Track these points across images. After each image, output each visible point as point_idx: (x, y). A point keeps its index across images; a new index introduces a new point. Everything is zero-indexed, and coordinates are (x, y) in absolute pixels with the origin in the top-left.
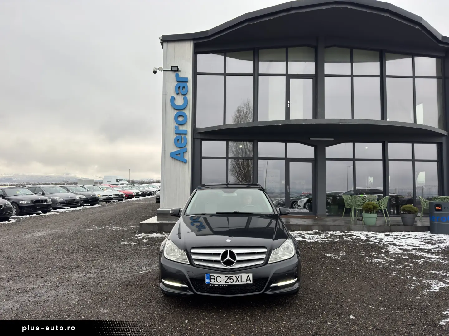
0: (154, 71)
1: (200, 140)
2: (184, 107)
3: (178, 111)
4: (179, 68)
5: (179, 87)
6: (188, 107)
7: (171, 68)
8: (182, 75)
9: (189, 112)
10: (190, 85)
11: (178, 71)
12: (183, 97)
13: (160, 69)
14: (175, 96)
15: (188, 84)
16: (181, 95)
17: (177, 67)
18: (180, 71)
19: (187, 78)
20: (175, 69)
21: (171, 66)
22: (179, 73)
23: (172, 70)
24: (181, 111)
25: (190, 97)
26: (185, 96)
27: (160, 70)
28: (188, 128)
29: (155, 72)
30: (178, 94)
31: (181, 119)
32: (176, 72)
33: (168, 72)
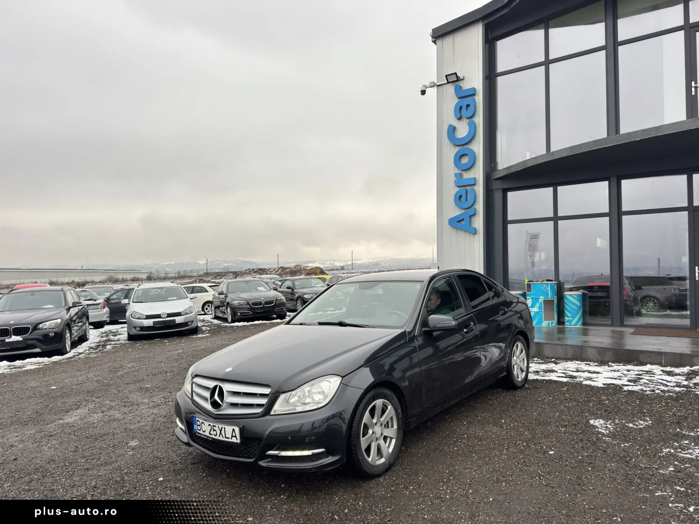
0: (421, 91)
1: (501, 191)
2: (471, 139)
3: (460, 148)
4: (458, 75)
5: (461, 107)
6: (477, 138)
7: (447, 79)
8: (466, 86)
9: (478, 147)
10: (479, 99)
11: (458, 79)
12: (468, 121)
13: (433, 85)
14: (455, 123)
15: (476, 98)
16: (465, 119)
17: (456, 73)
18: (463, 79)
19: (474, 89)
20: (454, 79)
21: (446, 76)
22: (461, 84)
23: (448, 82)
24: (465, 147)
25: (479, 120)
26: (470, 120)
27: (431, 87)
28: (478, 173)
29: (423, 92)
30: (460, 119)
31: (465, 160)
32: (457, 83)
33: (444, 86)
